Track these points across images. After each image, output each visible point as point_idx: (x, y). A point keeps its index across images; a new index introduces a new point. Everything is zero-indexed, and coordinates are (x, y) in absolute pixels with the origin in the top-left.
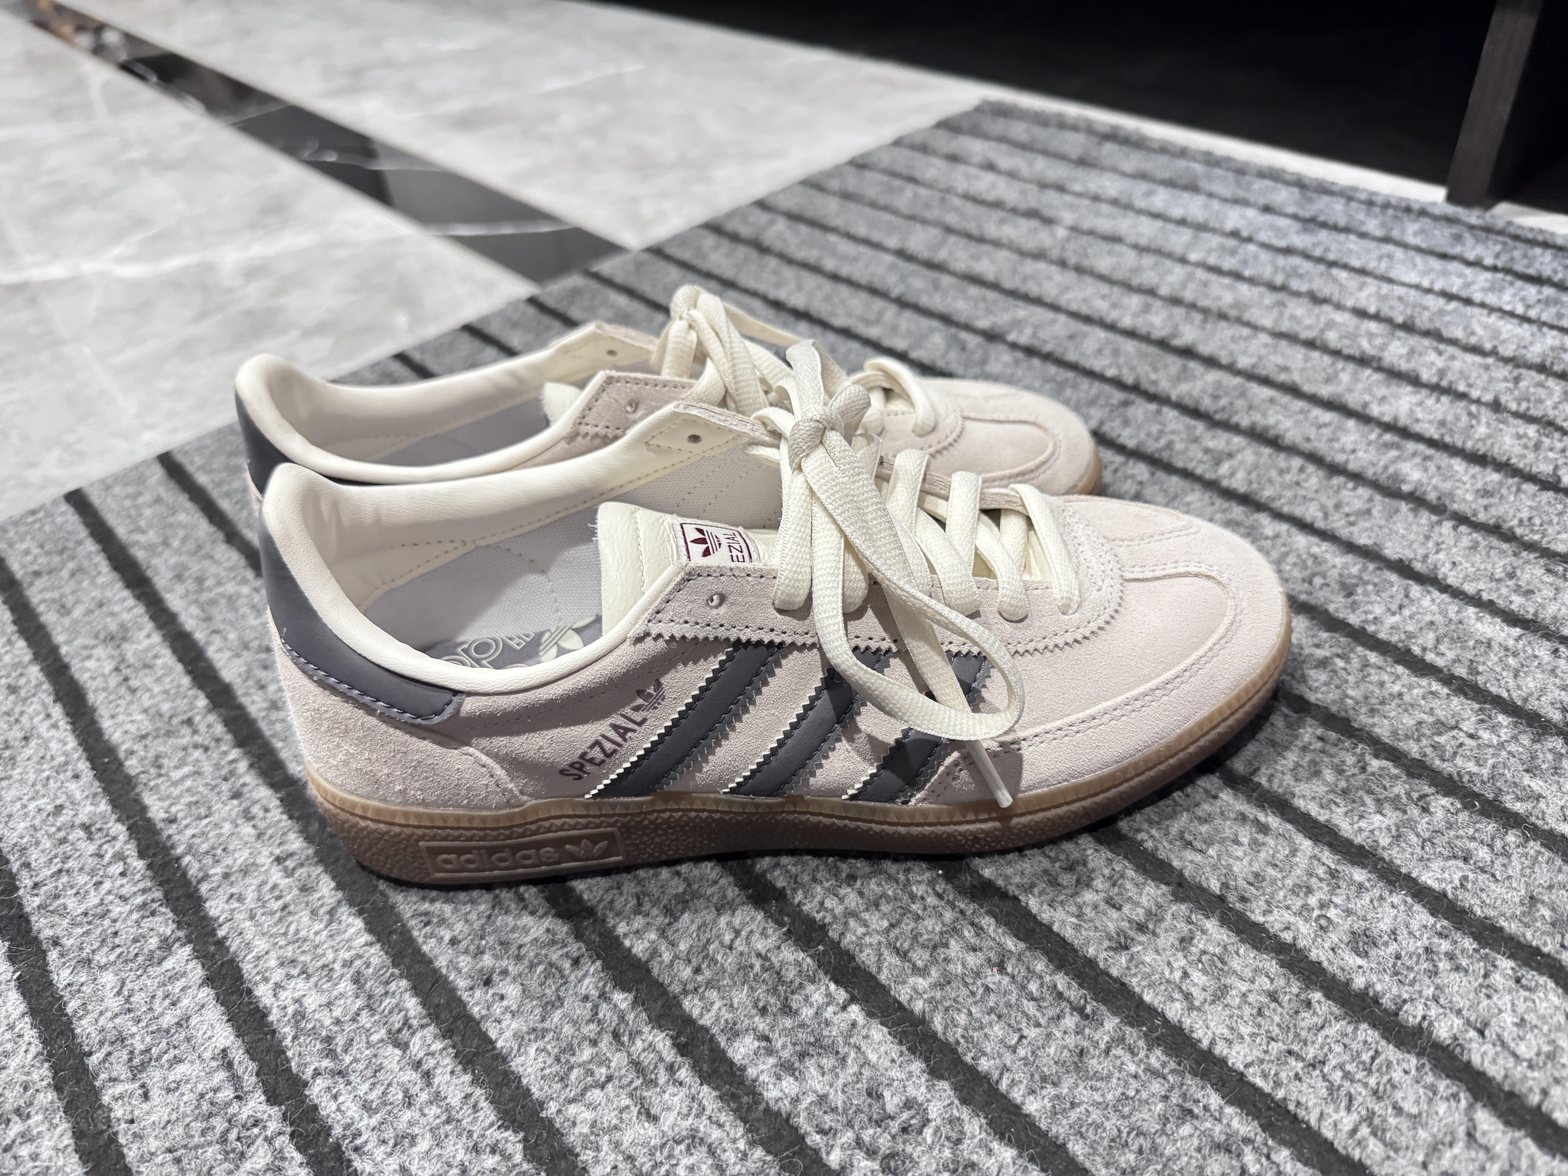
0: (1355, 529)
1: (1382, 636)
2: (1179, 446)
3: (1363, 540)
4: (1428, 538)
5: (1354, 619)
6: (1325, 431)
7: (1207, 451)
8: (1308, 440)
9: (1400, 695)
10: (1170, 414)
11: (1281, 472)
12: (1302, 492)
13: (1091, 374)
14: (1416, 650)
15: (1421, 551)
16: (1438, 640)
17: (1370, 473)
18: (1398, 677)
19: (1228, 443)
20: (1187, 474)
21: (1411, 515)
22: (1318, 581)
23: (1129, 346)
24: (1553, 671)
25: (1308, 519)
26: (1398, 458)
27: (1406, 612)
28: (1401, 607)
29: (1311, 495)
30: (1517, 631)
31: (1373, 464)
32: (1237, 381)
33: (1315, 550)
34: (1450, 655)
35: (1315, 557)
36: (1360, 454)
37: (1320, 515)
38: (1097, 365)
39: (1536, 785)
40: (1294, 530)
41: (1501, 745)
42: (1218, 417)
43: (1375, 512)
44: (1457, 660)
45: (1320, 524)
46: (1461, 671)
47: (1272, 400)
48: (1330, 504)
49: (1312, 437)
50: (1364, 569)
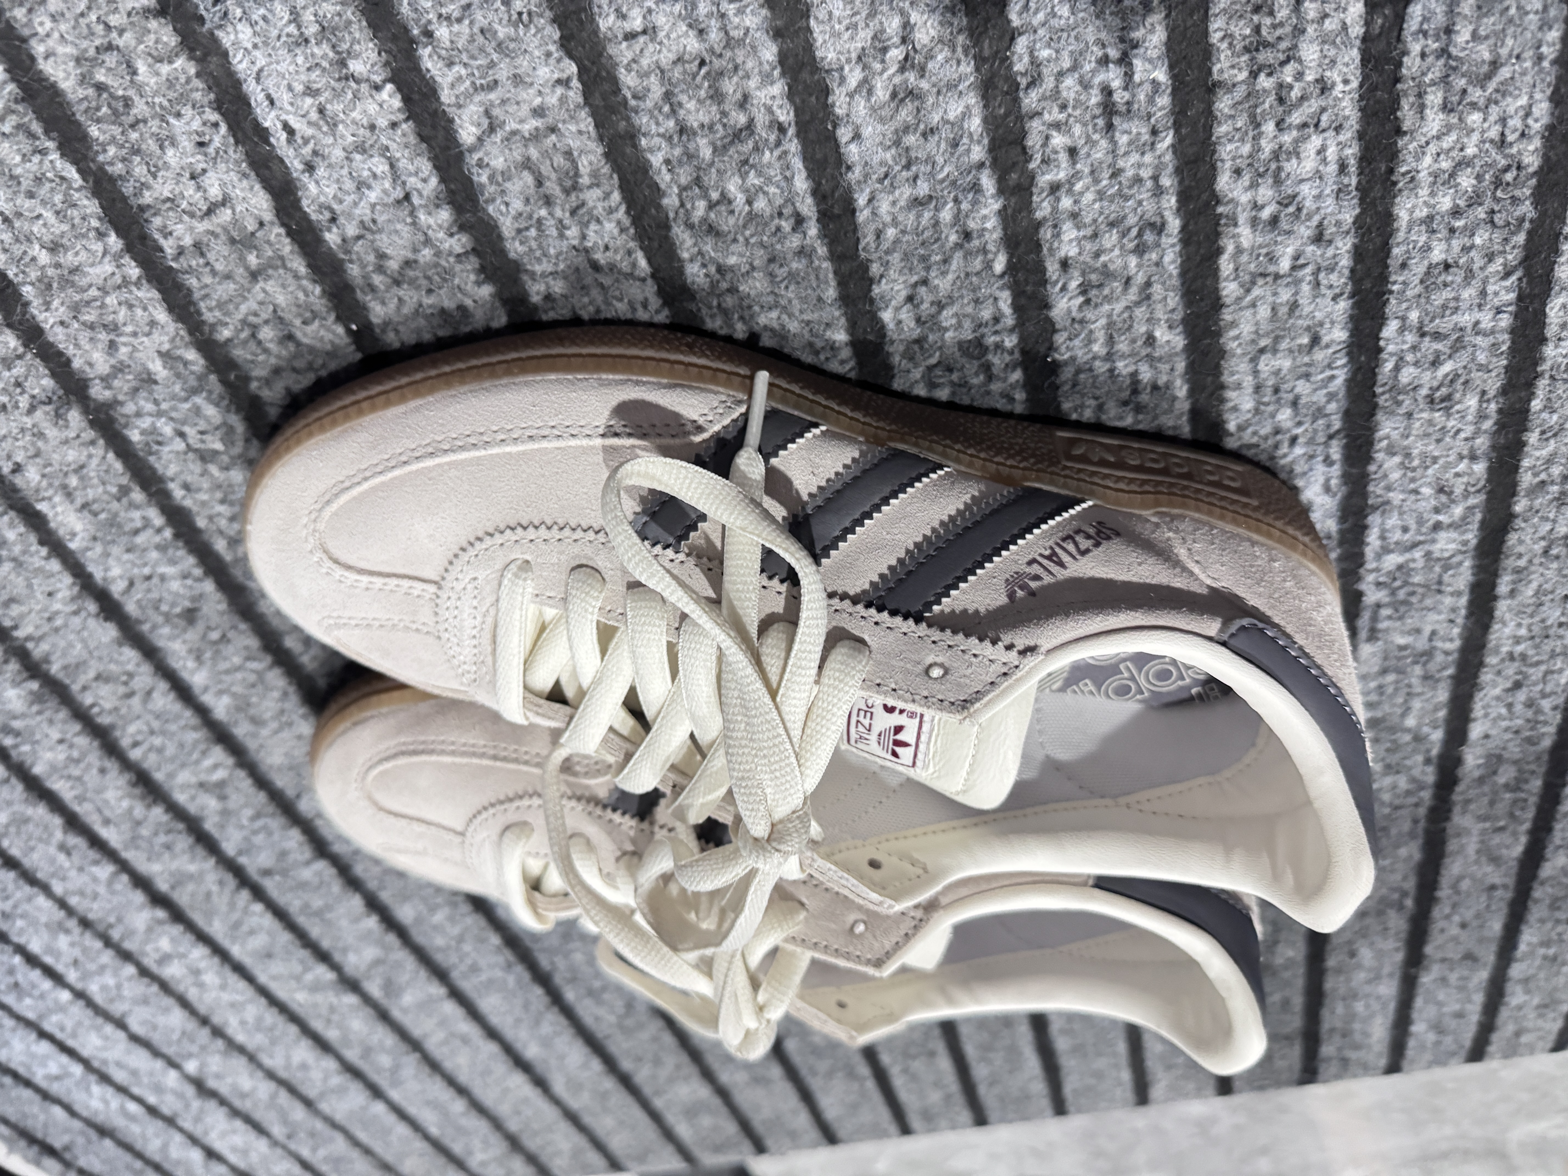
0: (130, 667)
1: (191, 560)
2: (248, 812)
3: (130, 655)
4: (57, 630)
5: (209, 586)
6: (76, 772)
7: (223, 798)
8: (103, 771)
9: (223, 502)
10: (229, 848)
11: (160, 750)
12: (156, 724)
13: (280, 914)
14: (168, 533)
15: (76, 621)
16: (136, 532)
17: (63, 714)
18: (211, 518)
19: (193, 798)
20: (261, 782)
21: (53, 658)
22: (215, 635)
23: (217, 929)
24: (37, 455)
25: (172, 696)
26: (15, 718)
27: (147, 571)
28: (148, 578)
29: (150, 717)
30: (42, 507)
31: (51, 722)
32: (128, 855)
33: (191, 664)
34: (136, 515)
35: (199, 659)
36: (55, 735)
37: (155, 695)
38: (268, 921)
39: (157, 367)
40: (197, 690)
41: (160, 414)
42: (181, 826)
43: (92, 674)
44: (132, 506)
45: (163, 686)
46: (138, 495)
47: (107, 822)
48: (136, 701)
49: (95, 771)
50: (154, 627)
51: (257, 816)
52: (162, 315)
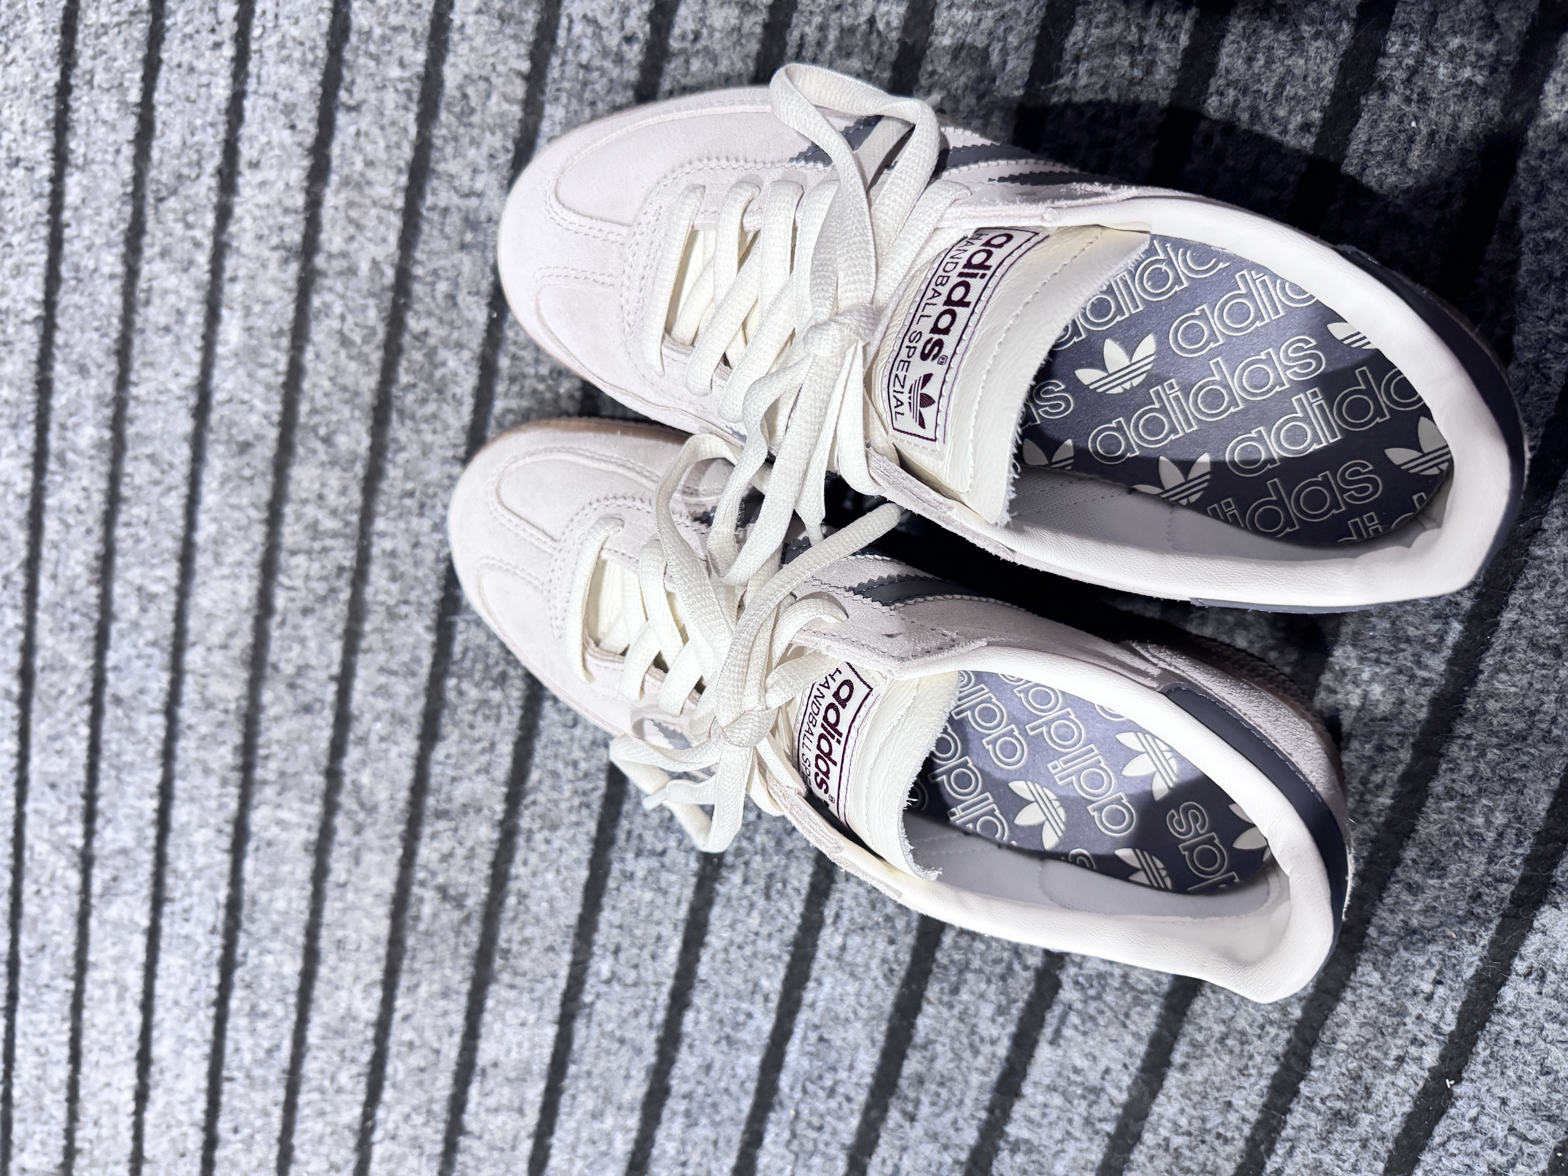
15: (176, 404)
16: (263, 366)
17: (105, 469)
18: (315, 386)
19: (125, 596)
20: (180, 616)
21: (138, 423)
22: (247, 473)
23: (40, 730)
24: (253, 278)
25: (183, 501)
26: (74, 451)
27: (246, 397)
28: (243, 402)
29: (154, 509)
30: (225, 312)
31: (92, 469)
32: (41, 616)
33: (215, 485)
34: (273, 354)
35: (223, 483)
48: (157, 490)
49: (83, 529)
50: (217, 441)
51: (154, 644)
52: (393, 238)
